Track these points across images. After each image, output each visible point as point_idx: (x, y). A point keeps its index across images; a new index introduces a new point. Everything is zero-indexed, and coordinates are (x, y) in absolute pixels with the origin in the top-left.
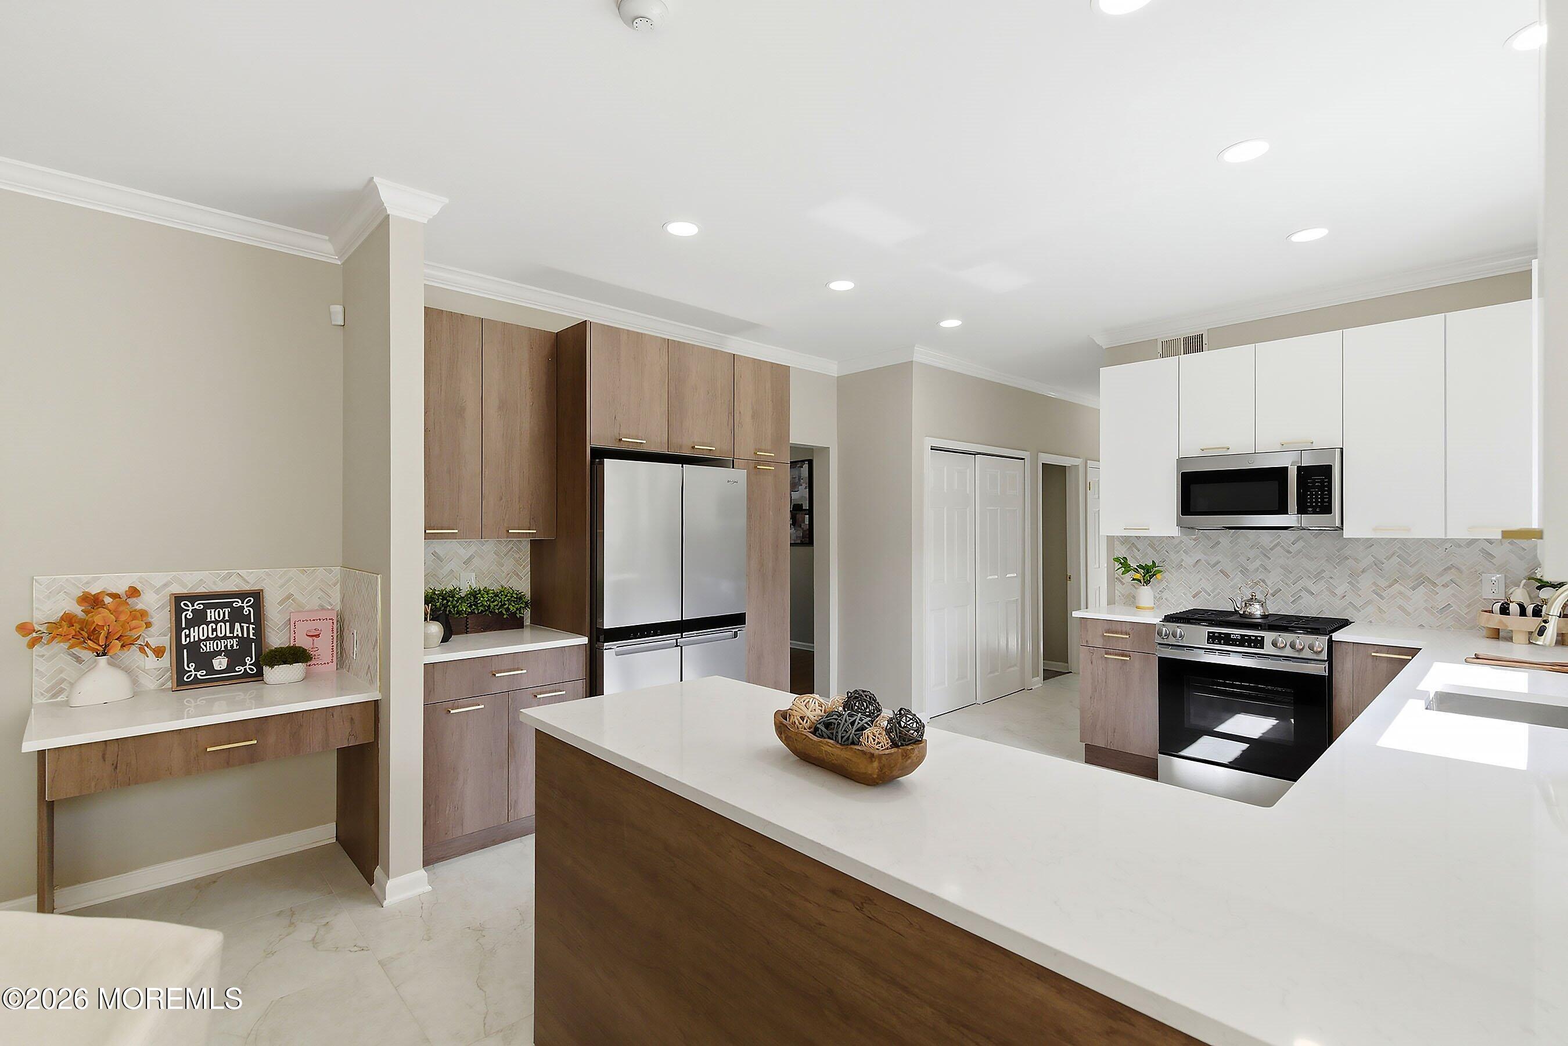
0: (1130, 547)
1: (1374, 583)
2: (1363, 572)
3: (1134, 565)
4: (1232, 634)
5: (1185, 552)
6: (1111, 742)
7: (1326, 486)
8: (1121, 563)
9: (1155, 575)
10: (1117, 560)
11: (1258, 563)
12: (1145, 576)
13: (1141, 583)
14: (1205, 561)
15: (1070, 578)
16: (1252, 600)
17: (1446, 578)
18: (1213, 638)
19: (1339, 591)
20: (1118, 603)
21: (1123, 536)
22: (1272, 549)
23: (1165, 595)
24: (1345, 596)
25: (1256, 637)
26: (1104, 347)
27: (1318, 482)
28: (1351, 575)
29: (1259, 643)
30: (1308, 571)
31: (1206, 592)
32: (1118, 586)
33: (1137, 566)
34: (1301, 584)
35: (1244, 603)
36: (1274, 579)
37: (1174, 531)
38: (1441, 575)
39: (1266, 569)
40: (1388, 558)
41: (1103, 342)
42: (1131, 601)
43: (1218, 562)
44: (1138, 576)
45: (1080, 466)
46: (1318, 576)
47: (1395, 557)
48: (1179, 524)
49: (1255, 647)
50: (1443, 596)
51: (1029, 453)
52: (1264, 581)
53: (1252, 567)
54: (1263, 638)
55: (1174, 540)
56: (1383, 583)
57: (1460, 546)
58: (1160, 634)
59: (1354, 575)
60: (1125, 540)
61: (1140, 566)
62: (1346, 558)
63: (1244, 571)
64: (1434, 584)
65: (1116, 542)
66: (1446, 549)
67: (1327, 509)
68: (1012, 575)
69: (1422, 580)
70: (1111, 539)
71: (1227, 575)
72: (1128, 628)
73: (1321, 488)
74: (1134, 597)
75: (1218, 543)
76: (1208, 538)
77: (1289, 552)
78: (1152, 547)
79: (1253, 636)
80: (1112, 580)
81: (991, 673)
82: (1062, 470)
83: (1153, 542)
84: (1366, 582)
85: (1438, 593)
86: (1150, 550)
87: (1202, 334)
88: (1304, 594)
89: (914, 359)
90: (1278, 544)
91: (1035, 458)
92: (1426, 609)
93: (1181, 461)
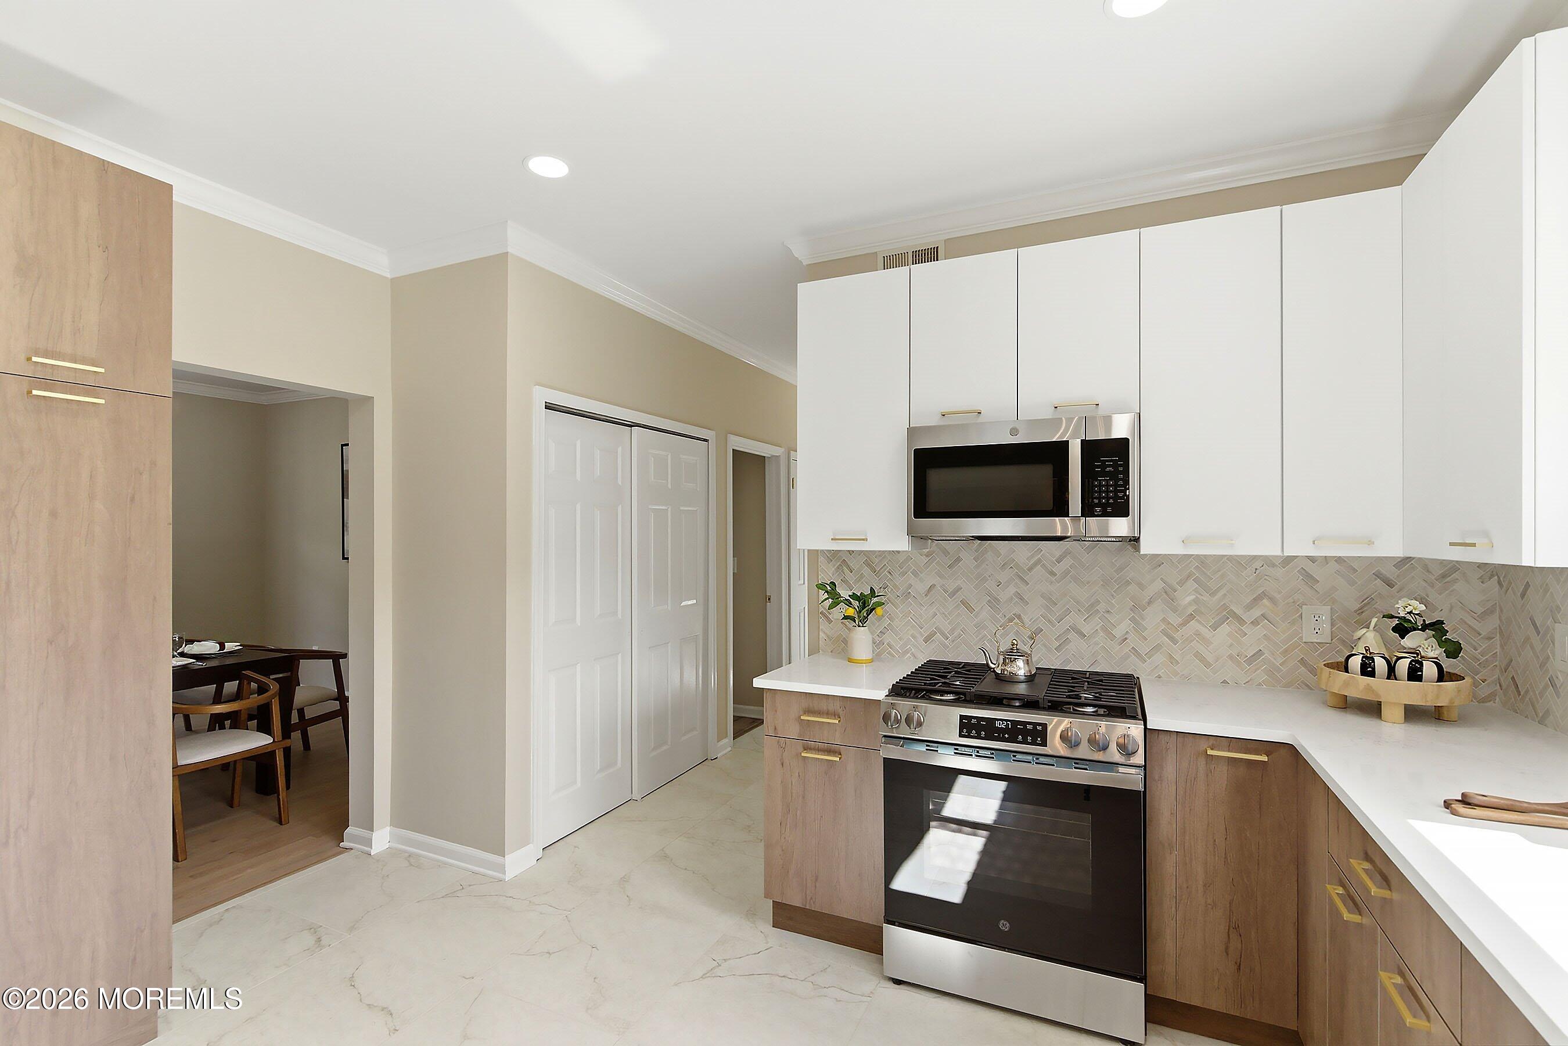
0: (840, 565)
1: (1164, 620)
2: (1150, 603)
3: (845, 594)
4: (998, 720)
5: (915, 574)
6: (811, 898)
7: (1121, 473)
8: (827, 592)
9: (874, 609)
10: (821, 586)
11: (1011, 590)
12: (860, 612)
13: (855, 622)
14: (941, 587)
15: (769, 599)
16: (1012, 654)
17: (1256, 613)
18: (967, 726)
19: (1118, 632)
20: (823, 651)
21: (830, 551)
22: (1030, 569)
23: (888, 638)
24: (1126, 639)
25: (1035, 724)
26: (804, 264)
27: (1109, 466)
28: (1133, 609)
29: (1038, 735)
30: (1078, 602)
31: (943, 634)
32: (824, 625)
33: (849, 596)
34: (1069, 620)
35: (1002, 657)
36: (1033, 613)
37: (902, 543)
38: (1249, 607)
39: (1022, 599)
40: (1181, 583)
41: (803, 253)
42: (842, 649)
43: (959, 589)
44: (851, 612)
45: (781, 457)
46: (1091, 609)
47: (1191, 582)
48: (911, 532)
49: (1034, 743)
50: (1253, 639)
51: (714, 432)
52: (1019, 617)
53: (1004, 595)
54: (1045, 726)
55: (899, 555)
56: (1175, 620)
57: (1273, 565)
58: (886, 718)
59: (1138, 608)
60: (833, 556)
61: (854, 596)
62: (1128, 583)
63: (994, 602)
64: (1241, 621)
65: (821, 559)
66: (1256, 569)
67: (1122, 509)
68: (690, 602)
69: (1227, 615)
70: (814, 554)
71: (971, 609)
72: (836, 706)
73: (1113, 476)
74: (845, 641)
75: (958, 560)
76: (946, 553)
77: (1053, 574)
78: (868, 565)
79: (1030, 723)
80: (816, 615)
81: (654, 749)
82: (760, 461)
83: (869, 558)
84: (1153, 618)
85: (1246, 634)
86: (866, 571)
87: (937, 247)
88: (1072, 635)
89: (510, 250)
90: (1039, 561)
91: (723, 441)
92: (1231, 657)
93: (912, 432)
